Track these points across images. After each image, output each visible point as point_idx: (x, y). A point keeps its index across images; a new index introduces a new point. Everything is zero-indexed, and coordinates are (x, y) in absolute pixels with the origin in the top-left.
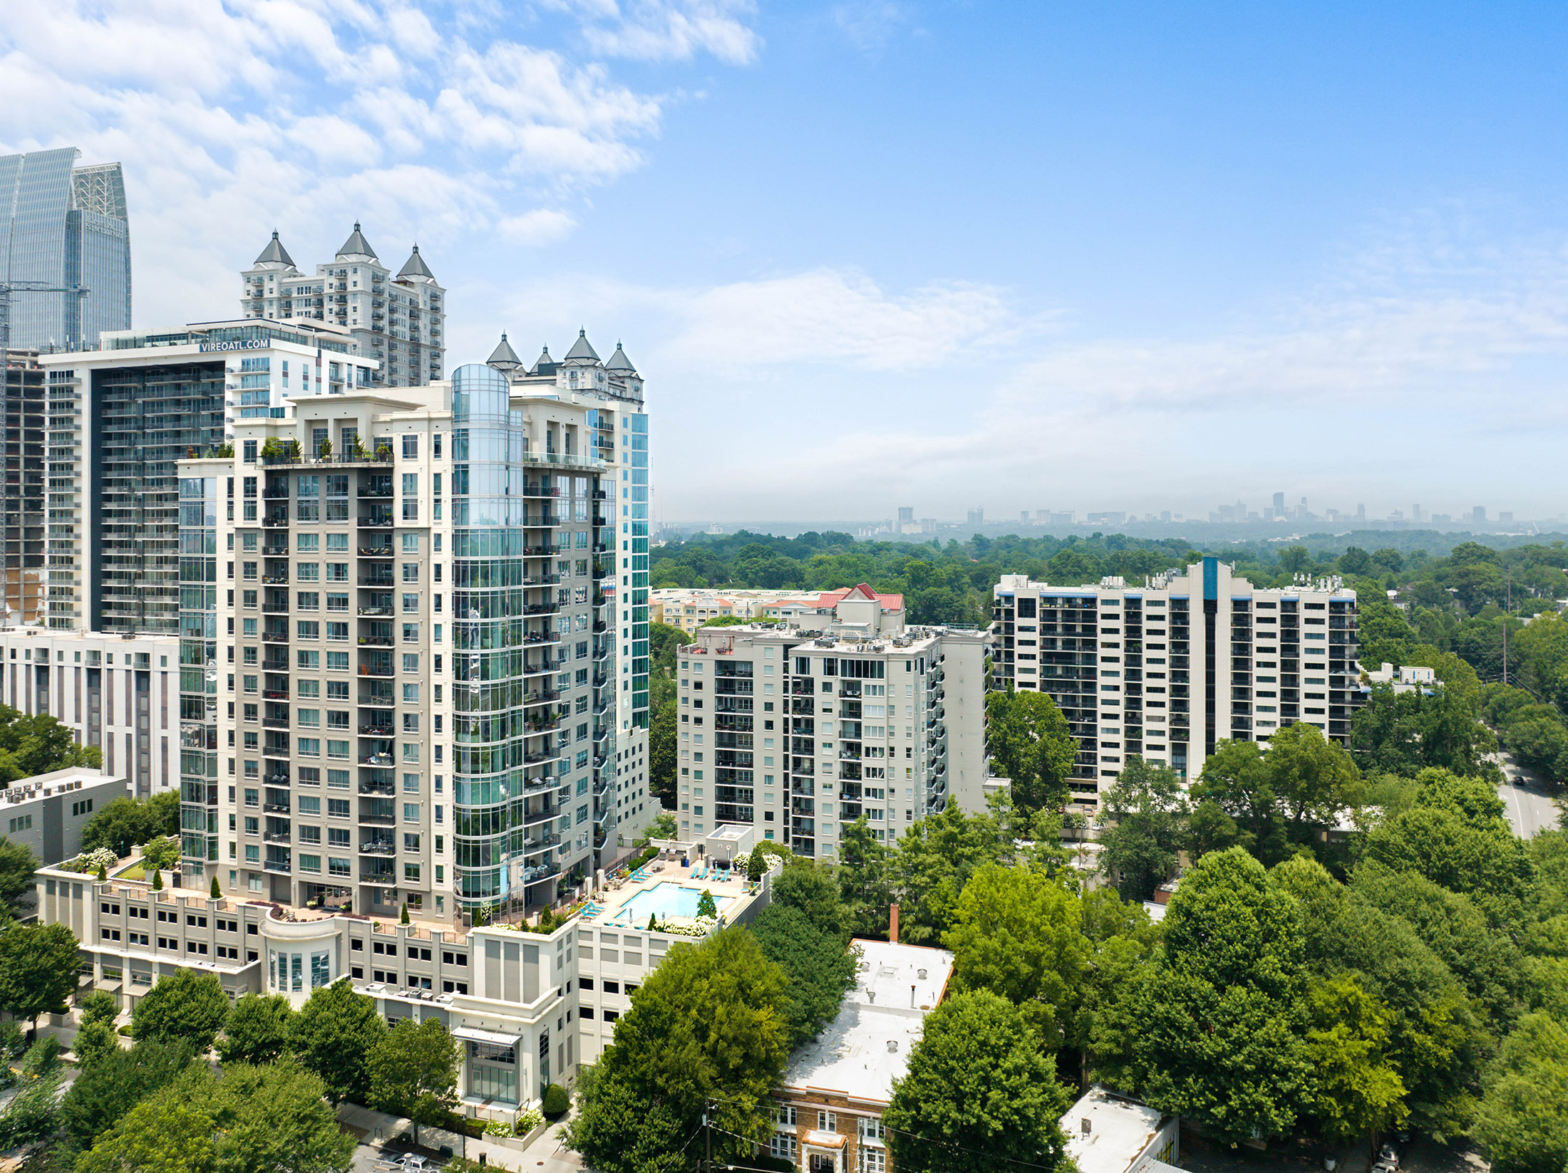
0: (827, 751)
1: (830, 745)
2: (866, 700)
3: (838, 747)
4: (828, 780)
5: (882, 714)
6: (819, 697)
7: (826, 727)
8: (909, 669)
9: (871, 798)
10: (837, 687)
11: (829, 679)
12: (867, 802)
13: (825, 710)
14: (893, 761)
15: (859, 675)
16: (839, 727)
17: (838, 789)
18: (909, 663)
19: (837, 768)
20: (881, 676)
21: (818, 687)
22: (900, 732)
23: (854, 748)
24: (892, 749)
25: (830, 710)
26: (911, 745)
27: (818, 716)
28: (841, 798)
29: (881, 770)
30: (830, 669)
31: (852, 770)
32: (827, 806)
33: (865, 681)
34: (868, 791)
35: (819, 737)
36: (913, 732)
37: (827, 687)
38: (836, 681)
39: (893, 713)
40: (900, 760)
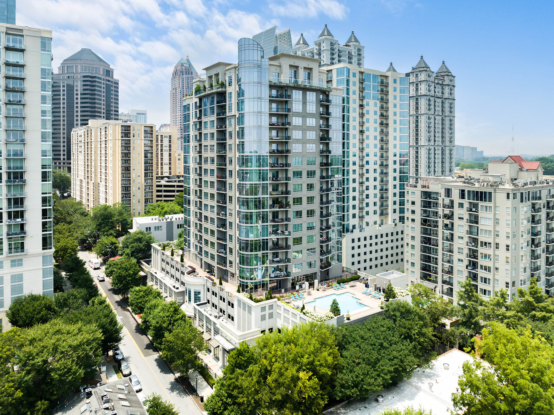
0: (460, 241)
1: (462, 238)
2: (481, 214)
3: (466, 239)
4: (461, 257)
5: (491, 223)
6: (457, 211)
7: (460, 228)
8: (508, 197)
9: (483, 271)
10: (466, 205)
11: (462, 201)
12: (481, 273)
13: (460, 218)
14: (497, 252)
15: (477, 200)
16: (467, 228)
17: (466, 262)
18: (508, 194)
19: (466, 251)
20: (490, 201)
21: (456, 205)
22: (503, 235)
23: (475, 241)
24: (497, 244)
25: (462, 218)
26: (509, 243)
27: (456, 221)
28: (467, 268)
29: (489, 255)
30: (462, 195)
31: (473, 254)
32: (459, 271)
33: (481, 203)
34: (481, 266)
35: (457, 233)
36: (510, 235)
37: (461, 205)
38: (466, 202)
39: (498, 223)
40: (502, 251)
